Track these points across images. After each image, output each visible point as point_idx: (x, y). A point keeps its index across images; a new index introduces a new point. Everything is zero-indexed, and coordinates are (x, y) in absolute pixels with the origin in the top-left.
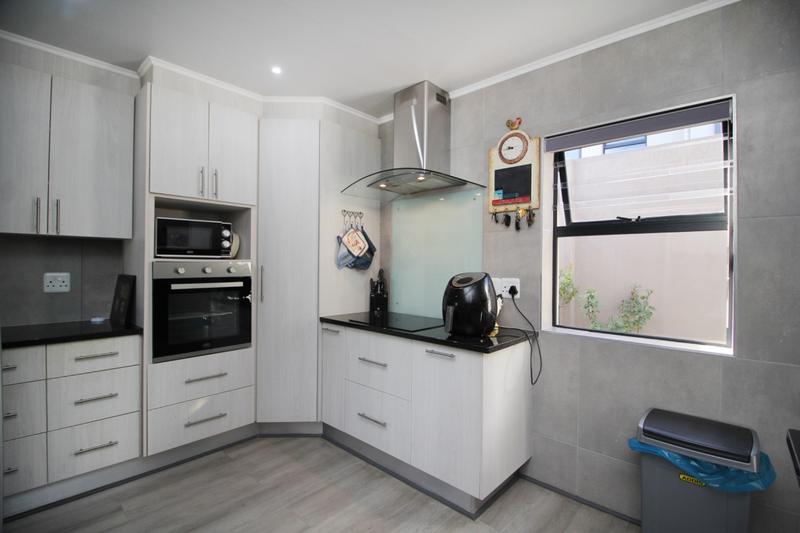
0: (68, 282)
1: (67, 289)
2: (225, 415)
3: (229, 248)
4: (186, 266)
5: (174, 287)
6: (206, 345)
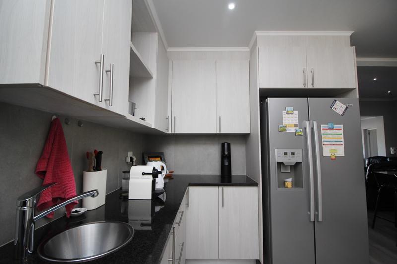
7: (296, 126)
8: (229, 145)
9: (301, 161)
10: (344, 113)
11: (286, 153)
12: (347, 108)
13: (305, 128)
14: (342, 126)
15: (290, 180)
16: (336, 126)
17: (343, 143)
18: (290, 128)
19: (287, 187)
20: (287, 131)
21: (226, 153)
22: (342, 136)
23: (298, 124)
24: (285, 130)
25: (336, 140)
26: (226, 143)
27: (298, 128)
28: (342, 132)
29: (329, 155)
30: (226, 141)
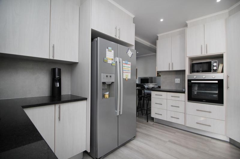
0: (179, 81)
1: (179, 82)
2: (210, 126)
3: (216, 69)
4: (196, 76)
5: (192, 82)
6: (204, 101)
7: (112, 60)
8: (60, 70)
9: (114, 81)
10: (131, 56)
11: (107, 76)
12: (132, 54)
13: (117, 62)
14: (130, 63)
15: (108, 93)
16: (128, 63)
17: (130, 72)
18: (109, 61)
19: (106, 98)
20: (108, 62)
21: (57, 77)
22: (130, 68)
23: (113, 58)
24: (107, 61)
25: (127, 70)
26: (57, 69)
27: (113, 61)
28: (130, 66)
29: (125, 78)
30: (57, 67)
